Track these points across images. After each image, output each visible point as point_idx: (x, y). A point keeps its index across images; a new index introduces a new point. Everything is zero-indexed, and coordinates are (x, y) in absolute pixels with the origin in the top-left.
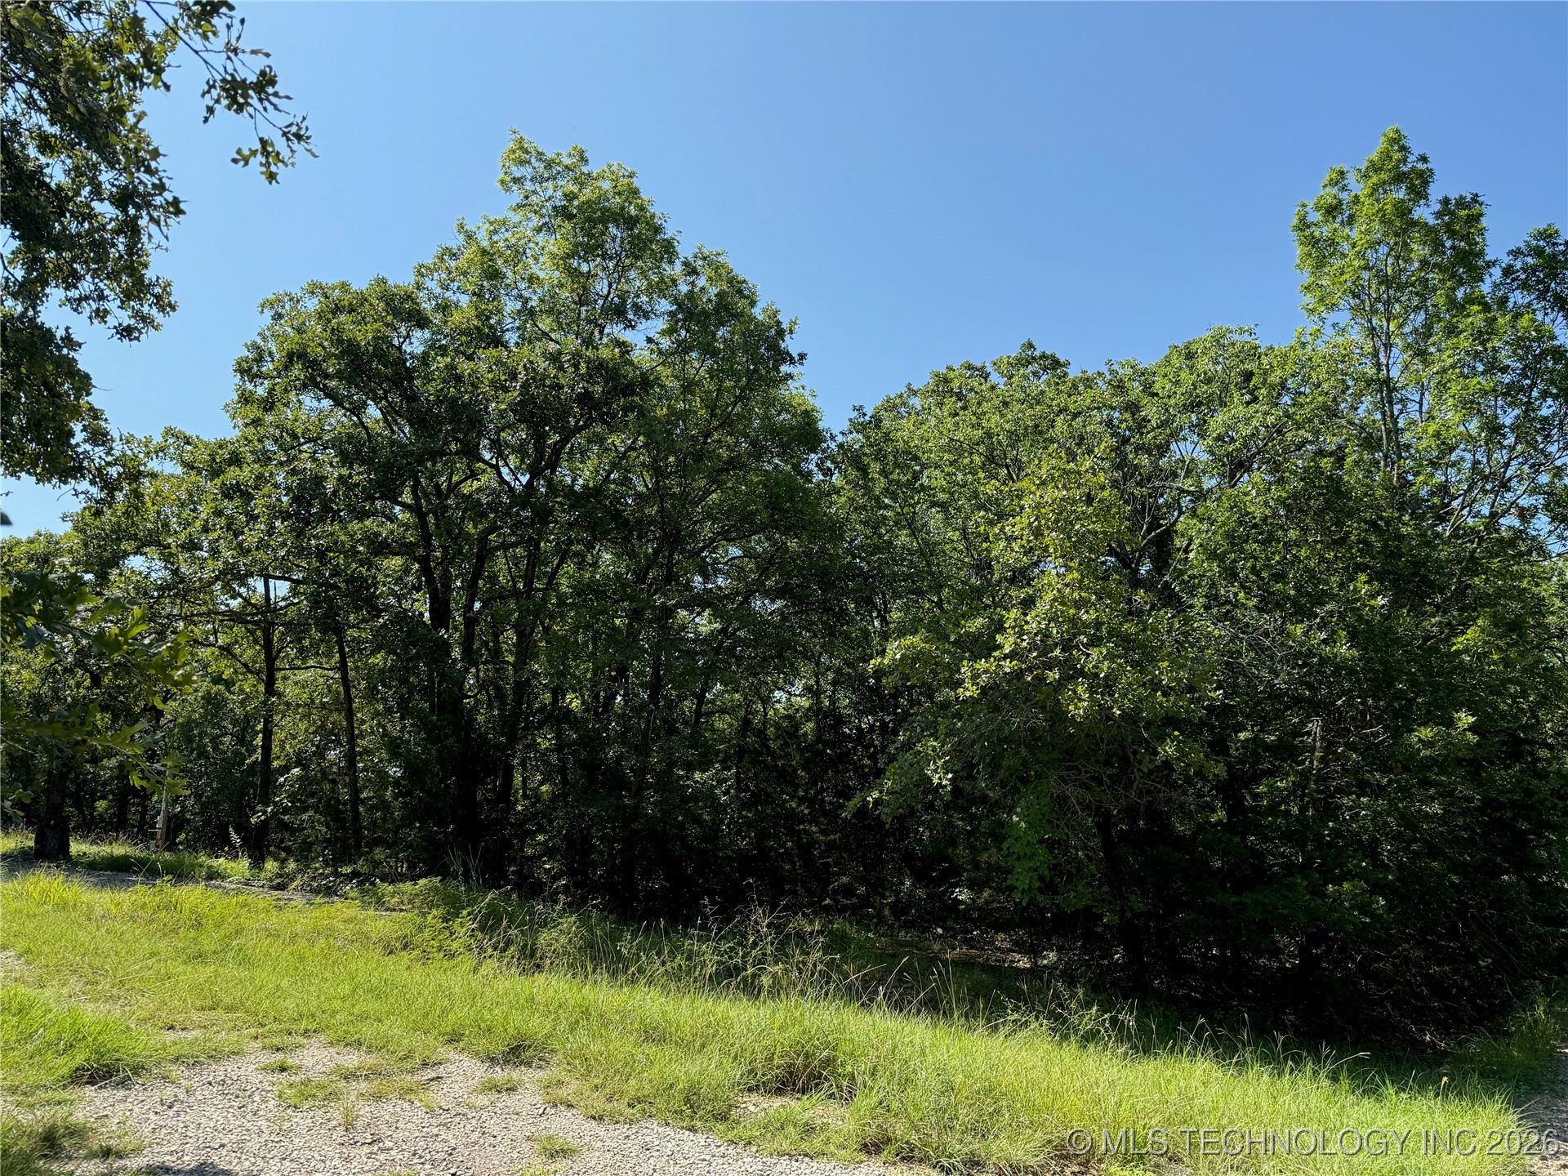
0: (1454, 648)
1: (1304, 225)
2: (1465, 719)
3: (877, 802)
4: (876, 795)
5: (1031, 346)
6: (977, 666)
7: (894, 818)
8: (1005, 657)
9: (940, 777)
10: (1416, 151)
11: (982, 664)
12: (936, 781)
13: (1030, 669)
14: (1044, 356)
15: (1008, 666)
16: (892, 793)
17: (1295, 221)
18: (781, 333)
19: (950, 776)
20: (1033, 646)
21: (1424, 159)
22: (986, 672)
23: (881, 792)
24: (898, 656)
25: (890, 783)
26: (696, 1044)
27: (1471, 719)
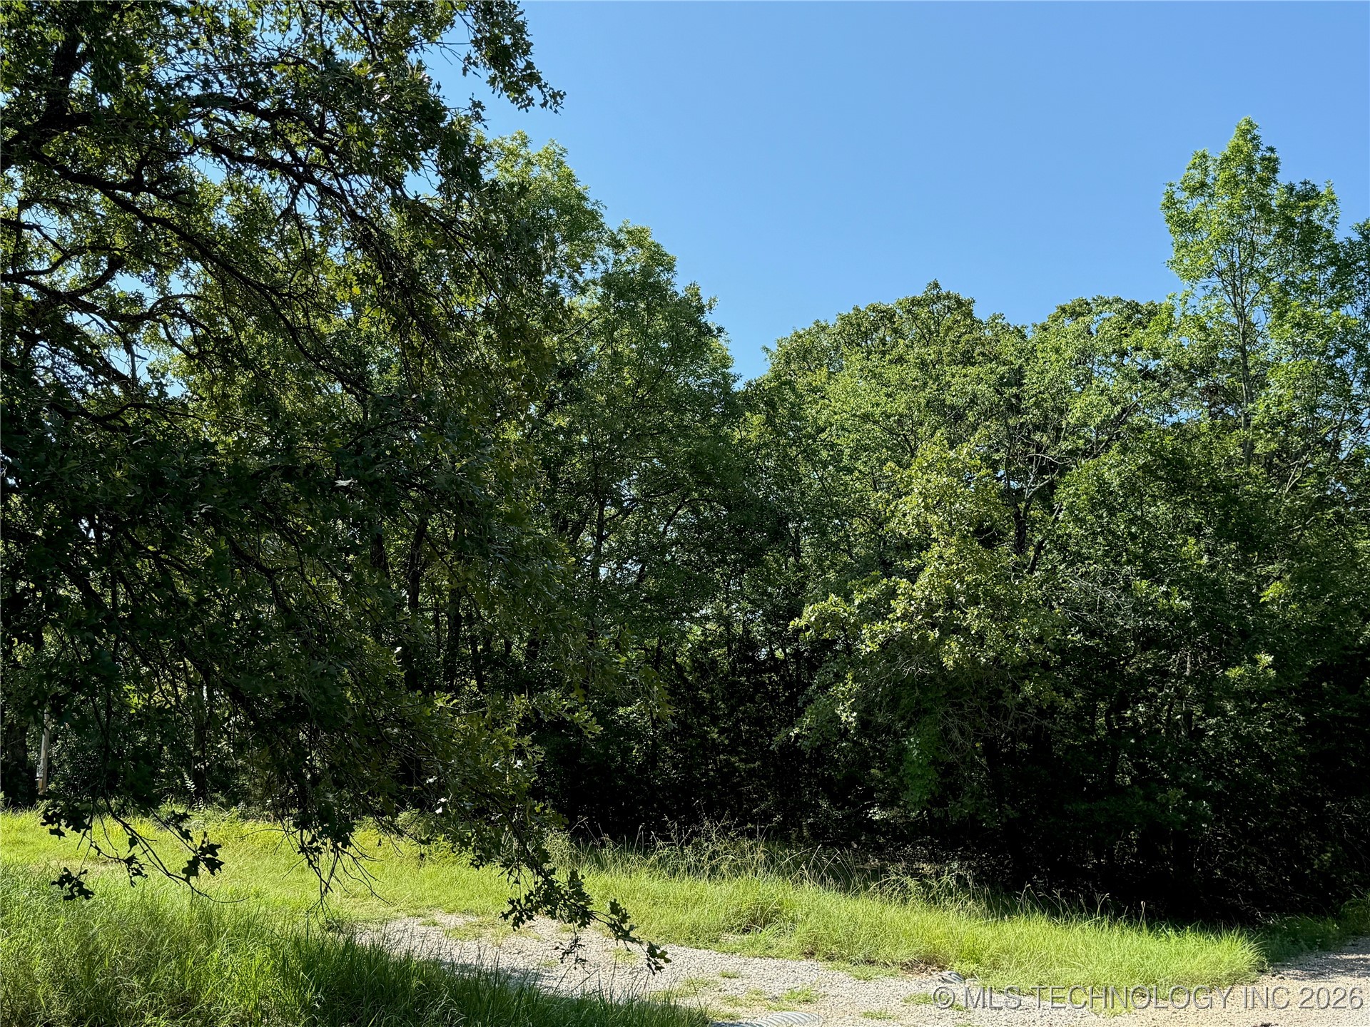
0: (1262, 600)
1: (1171, 203)
2: (1266, 659)
3: (797, 736)
4: (797, 730)
5: (936, 286)
6: (875, 628)
7: (813, 749)
8: (898, 619)
9: (848, 717)
10: (1265, 143)
11: (879, 626)
12: (843, 718)
13: (916, 630)
14: (948, 297)
15: (899, 626)
16: (810, 729)
17: (1163, 199)
18: (701, 310)
19: (855, 714)
20: (919, 610)
21: (1271, 150)
22: (882, 633)
23: (801, 728)
24: (813, 619)
25: (808, 721)
26: (687, 904)
27: (1271, 659)
